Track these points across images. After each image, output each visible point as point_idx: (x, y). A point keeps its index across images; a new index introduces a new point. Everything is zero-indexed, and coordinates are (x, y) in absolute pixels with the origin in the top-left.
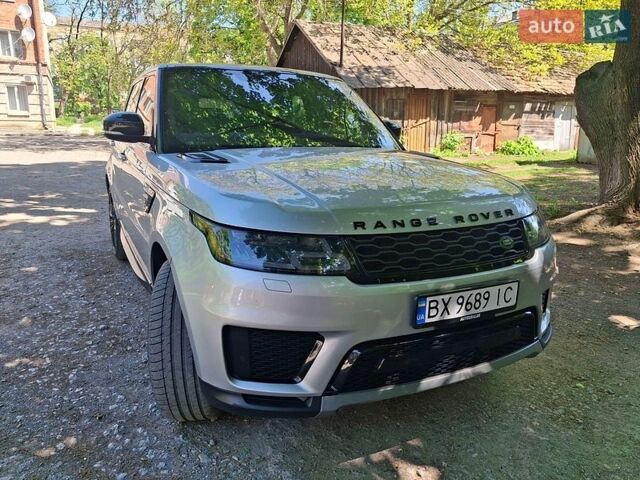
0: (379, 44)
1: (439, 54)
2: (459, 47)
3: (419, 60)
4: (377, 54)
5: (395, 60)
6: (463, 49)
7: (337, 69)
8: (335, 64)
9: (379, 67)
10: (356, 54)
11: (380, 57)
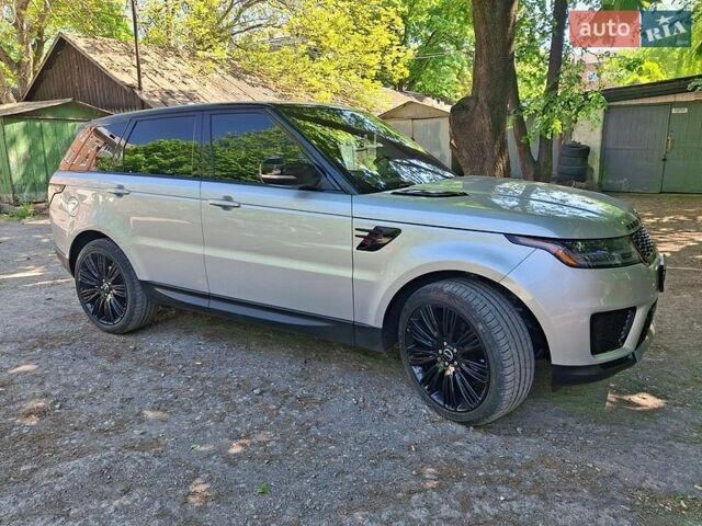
0: (169, 66)
1: (230, 77)
2: (246, 72)
3: (215, 84)
4: (173, 78)
5: (193, 85)
6: (249, 73)
7: (138, 92)
8: (131, 87)
9: (181, 92)
10: (150, 76)
11: (177, 81)
